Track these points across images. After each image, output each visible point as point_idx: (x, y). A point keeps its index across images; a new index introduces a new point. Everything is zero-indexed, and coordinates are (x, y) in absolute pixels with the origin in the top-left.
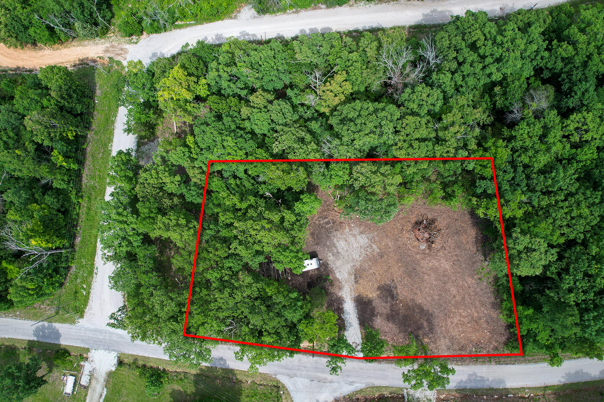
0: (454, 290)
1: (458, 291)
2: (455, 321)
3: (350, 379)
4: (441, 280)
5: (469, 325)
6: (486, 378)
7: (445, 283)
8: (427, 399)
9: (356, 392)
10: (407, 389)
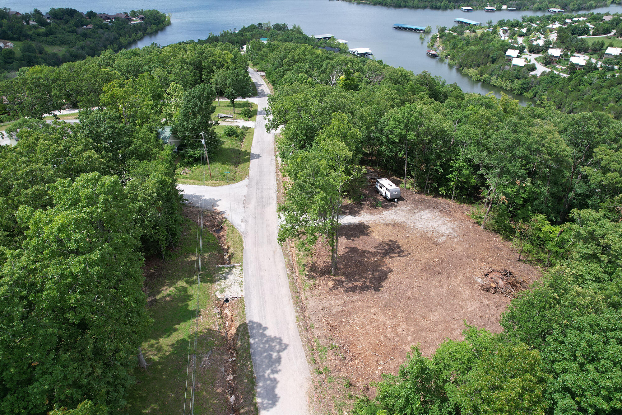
0: (435, 316)
1: (436, 324)
2: (382, 318)
3: (250, 220)
4: (441, 300)
5: (382, 338)
6: (279, 368)
7: (440, 305)
8: (224, 288)
9: (232, 225)
10: (241, 266)
